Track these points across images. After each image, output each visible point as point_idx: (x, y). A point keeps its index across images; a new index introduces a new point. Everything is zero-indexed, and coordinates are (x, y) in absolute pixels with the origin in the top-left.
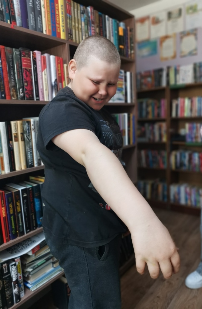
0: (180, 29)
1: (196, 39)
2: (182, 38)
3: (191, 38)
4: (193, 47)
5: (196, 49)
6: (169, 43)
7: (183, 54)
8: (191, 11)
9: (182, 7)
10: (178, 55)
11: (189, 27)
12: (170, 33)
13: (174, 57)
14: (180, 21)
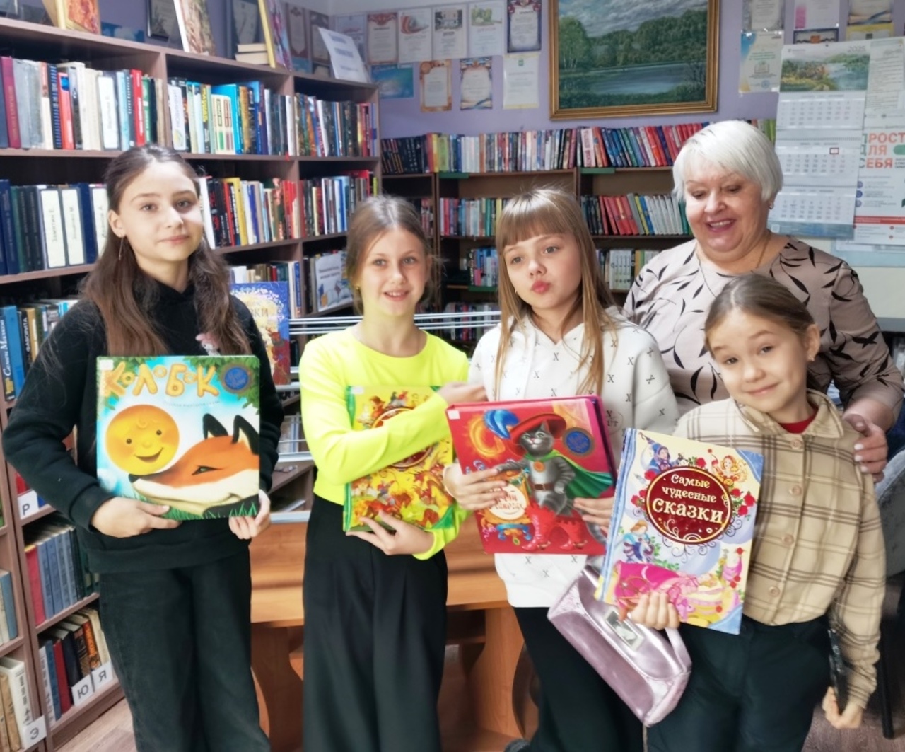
0: (459, 52)
1: (490, 76)
2: (463, 70)
3: (482, 74)
4: (485, 94)
5: (490, 99)
6: (438, 76)
7: (465, 105)
8: (480, 20)
9: (463, 8)
10: (456, 107)
11: (477, 53)
12: (440, 58)
13: (448, 107)
14: (460, 34)
